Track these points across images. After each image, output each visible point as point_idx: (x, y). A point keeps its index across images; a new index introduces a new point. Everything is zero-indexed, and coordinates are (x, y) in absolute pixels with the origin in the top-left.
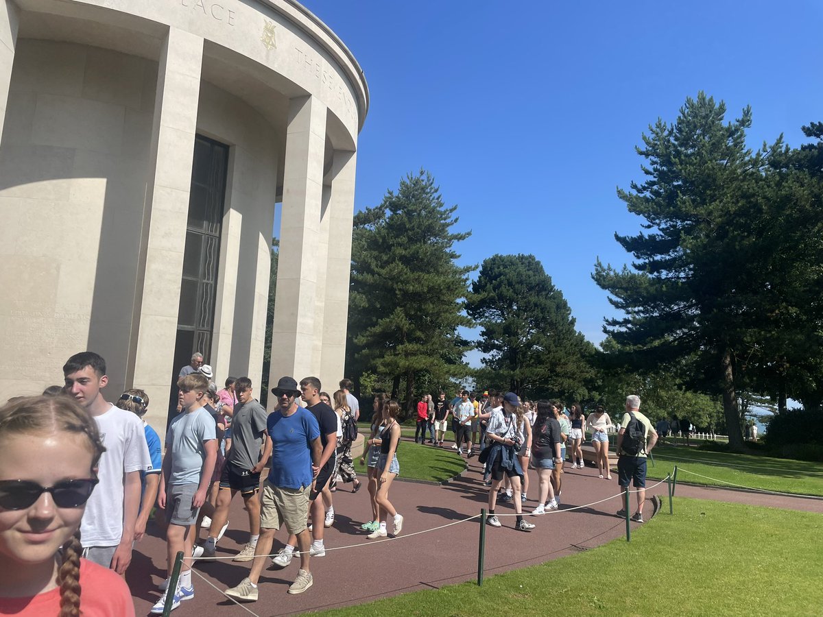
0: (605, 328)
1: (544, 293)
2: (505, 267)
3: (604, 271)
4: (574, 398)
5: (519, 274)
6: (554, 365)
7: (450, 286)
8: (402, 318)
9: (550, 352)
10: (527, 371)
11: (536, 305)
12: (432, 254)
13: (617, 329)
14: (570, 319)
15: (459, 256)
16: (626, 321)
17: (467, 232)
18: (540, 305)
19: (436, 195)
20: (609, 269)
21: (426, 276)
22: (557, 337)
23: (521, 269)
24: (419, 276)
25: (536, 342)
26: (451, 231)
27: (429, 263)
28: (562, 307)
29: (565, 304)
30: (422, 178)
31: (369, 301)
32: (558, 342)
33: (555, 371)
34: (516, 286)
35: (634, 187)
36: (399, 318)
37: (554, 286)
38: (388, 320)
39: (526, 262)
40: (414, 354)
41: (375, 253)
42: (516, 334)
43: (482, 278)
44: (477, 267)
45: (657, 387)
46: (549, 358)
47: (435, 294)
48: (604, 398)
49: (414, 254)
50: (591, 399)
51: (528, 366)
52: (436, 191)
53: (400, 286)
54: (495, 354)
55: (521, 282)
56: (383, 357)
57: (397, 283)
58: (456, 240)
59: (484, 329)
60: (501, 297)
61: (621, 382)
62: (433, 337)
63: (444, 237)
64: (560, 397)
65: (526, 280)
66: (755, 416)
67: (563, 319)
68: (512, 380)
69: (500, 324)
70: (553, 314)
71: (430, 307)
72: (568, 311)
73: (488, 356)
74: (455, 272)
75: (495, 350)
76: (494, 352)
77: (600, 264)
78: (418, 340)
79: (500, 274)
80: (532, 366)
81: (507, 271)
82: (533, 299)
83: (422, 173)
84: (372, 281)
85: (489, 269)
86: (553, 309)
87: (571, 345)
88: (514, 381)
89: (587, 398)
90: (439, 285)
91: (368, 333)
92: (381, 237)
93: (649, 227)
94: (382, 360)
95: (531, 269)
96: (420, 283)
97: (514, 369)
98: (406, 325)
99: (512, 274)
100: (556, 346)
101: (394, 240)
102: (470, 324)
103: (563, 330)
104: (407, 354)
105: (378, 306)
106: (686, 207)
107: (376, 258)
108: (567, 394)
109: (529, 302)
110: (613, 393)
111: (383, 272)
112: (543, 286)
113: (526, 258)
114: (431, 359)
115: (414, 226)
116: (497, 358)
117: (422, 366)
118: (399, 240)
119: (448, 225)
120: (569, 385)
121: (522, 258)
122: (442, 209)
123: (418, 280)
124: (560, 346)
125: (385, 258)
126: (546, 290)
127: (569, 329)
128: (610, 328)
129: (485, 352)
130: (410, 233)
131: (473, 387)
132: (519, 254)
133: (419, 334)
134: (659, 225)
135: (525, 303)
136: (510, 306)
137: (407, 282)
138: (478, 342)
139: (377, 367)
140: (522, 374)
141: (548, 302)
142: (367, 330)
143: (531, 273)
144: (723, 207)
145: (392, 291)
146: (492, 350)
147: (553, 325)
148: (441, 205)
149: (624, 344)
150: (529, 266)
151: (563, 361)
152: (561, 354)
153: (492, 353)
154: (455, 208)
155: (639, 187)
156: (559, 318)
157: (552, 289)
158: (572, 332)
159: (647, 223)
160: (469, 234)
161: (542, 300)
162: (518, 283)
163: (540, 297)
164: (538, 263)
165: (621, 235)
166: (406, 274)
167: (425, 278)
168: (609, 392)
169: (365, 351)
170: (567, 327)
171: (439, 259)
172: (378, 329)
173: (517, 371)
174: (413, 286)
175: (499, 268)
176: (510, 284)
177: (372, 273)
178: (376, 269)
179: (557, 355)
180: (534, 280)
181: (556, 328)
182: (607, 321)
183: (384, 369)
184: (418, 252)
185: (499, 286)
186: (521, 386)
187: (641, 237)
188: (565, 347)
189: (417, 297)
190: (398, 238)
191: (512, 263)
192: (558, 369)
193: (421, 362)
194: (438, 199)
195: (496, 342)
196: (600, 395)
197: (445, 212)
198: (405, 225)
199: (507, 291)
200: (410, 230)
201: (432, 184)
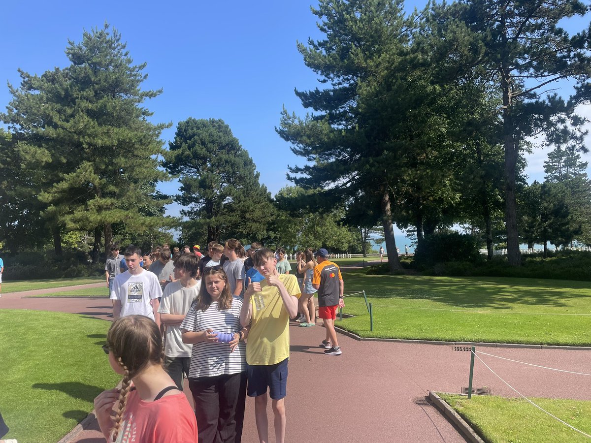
0: (288, 175)
1: (233, 152)
2: (198, 128)
3: (289, 118)
4: (256, 237)
5: (211, 135)
6: (244, 212)
7: (141, 140)
8: (91, 172)
9: (240, 202)
10: (221, 219)
11: (227, 162)
12: (122, 110)
13: (299, 175)
14: (255, 173)
15: (152, 114)
16: (307, 168)
17: (158, 90)
18: (231, 161)
19: (124, 51)
20: (294, 117)
21: (116, 130)
22: (245, 189)
23: (212, 130)
24: (108, 130)
25: (228, 193)
26: (142, 87)
27: (120, 118)
28: (248, 163)
29: (251, 161)
30: (107, 31)
31: (53, 155)
32: (247, 193)
33: (245, 218)
34: (209, 145)
35: (311, 43)
36: (86, 173)
37: (241, 145)
38: (75, 174)
39: (217, 125)
40: (108, 208)
41: (58, 106)
42: (211, 187)
43: (178, 139)
44: (171, 125)
45: (314, 225)
46: (239, 207)
47: (126, 148)
48: (278, 236)
49: (101, 107)
50: (269, 237)
51: (222, 214)
52: (124, 47)
53: (87, 139)
54: (194, 206)
55: (213, 142)
56: (73, 213)
57: (83, 137)
58: (148, 98)
59: (182, 185)
60: (196, 156)
61: (290, 223)
62: (128, 191)
63: (135, 94)
64: (247, 237)
65: (216, 140)
66: (373, 239)
67: (250, 174)
68: (209, 227)
69: (196, 179)
70: (242, 170)
71: (121, 161)
72: (253, 166)
73: (187, 208)
74: (149, 129)
75: (193, 203)
76: (193, 204)
77: (285, 112)
78: (113, 195)
79: (194, 135)
80: (225, 214)
81: (200, 131)
82: (224, 157)
83: (106, 26)
84: (55, 136)
85: (183, 130)
86: (242, 165)
87: (257, 195)
88: (211, 228)
89: (266, 236)
90: (130, 140)
91: (54, 189)
92: (63, 89)
93: (325, 81)
94: (71, 216)
95: (221, 131)
96: (110, 136)
97: (209, 218)
98: (96, 180)
99: (204, 135)
100: (245, 197)
101: (78, 92)
102: (166, 177)
103: (250, 182)
104: (100, 209)
105: (65, 161)
106: (358, 59)
107: (59, 112)
108: (251, 235)
109: (221, 159)
110: (285, 231)
111: (67, 125)
112: (232, 146)
113: (217, 122)
114: (126, 212)
115: (100, 80)
116: (195, 210)
117: (116, 219)
118: (85, 93)
119: (138, 81)
120: (257, 228)
121: (213, 122)
122: (131, 66)
123: (107, 134)
124: (248, 196)
125: (69, 111)
126: (234, 149)
127: (255, 182)
128: (293, 175)
129: (184, 205)
130: (97, 86)
131: (180, 235)
132: (210, 119)
133: (112, 188)
134: (333, 80)
135: (218, 160)
136: (205, 163)
137: (94, 135)
138: (176, 197)
139: (65, 224)
140: (217, 221)
141: (237, 159)
142: (53, 187)
143: (221, 134)
144: (390, 58)
145: (79, 145)
146: (191, 202)
147: (241, 179)
148: (129, 61)
149: (306, 188)
150: (219, 129)
151: (251, 208)
152: (249, 202)
153: (190, 205)
154: (144, 66)
155: (316, 43)
156: (247, 173)
157: (239, 148)
158: (257, 184)
159: (323, 78)
160: (160, 92)
161: (232, 157)
162: (210, 142)
163: (231, 155)
164: (227, 127)
165: (300, 91)
166: (93, 128)
167: (115, 131)
168: (281, 231)
169: (51, 208)
170: (253, 180)
171: (129, 113)
172: (64, 185)
173: (213, 219)
174: (103, 140)
175: (192, 129)
176: (203, 143)
177: (56, 126)
178: (59, 123)
179: (246, 204)
180: (224, 140)
181: (245, 181)
182: (290, 169)
183: (74, 224)
184: (105, 106)
185: (193, 145)
186: (217, 232)
187: (317, 91)
188: (252, 197)
189: (107, 151)
190: (83, 91)
191: (204, 125)
192: (247, 216)
193: (114, 216)
194: (126, 55)
195: (193, 195)
196: (275, 233)
197: (134, 68)
198: (90, 79)
199: (201, 150)
200: (97, 84)
201: (118, 40)
